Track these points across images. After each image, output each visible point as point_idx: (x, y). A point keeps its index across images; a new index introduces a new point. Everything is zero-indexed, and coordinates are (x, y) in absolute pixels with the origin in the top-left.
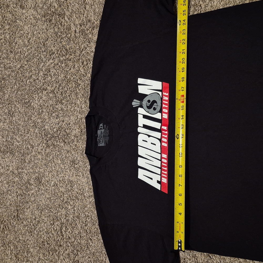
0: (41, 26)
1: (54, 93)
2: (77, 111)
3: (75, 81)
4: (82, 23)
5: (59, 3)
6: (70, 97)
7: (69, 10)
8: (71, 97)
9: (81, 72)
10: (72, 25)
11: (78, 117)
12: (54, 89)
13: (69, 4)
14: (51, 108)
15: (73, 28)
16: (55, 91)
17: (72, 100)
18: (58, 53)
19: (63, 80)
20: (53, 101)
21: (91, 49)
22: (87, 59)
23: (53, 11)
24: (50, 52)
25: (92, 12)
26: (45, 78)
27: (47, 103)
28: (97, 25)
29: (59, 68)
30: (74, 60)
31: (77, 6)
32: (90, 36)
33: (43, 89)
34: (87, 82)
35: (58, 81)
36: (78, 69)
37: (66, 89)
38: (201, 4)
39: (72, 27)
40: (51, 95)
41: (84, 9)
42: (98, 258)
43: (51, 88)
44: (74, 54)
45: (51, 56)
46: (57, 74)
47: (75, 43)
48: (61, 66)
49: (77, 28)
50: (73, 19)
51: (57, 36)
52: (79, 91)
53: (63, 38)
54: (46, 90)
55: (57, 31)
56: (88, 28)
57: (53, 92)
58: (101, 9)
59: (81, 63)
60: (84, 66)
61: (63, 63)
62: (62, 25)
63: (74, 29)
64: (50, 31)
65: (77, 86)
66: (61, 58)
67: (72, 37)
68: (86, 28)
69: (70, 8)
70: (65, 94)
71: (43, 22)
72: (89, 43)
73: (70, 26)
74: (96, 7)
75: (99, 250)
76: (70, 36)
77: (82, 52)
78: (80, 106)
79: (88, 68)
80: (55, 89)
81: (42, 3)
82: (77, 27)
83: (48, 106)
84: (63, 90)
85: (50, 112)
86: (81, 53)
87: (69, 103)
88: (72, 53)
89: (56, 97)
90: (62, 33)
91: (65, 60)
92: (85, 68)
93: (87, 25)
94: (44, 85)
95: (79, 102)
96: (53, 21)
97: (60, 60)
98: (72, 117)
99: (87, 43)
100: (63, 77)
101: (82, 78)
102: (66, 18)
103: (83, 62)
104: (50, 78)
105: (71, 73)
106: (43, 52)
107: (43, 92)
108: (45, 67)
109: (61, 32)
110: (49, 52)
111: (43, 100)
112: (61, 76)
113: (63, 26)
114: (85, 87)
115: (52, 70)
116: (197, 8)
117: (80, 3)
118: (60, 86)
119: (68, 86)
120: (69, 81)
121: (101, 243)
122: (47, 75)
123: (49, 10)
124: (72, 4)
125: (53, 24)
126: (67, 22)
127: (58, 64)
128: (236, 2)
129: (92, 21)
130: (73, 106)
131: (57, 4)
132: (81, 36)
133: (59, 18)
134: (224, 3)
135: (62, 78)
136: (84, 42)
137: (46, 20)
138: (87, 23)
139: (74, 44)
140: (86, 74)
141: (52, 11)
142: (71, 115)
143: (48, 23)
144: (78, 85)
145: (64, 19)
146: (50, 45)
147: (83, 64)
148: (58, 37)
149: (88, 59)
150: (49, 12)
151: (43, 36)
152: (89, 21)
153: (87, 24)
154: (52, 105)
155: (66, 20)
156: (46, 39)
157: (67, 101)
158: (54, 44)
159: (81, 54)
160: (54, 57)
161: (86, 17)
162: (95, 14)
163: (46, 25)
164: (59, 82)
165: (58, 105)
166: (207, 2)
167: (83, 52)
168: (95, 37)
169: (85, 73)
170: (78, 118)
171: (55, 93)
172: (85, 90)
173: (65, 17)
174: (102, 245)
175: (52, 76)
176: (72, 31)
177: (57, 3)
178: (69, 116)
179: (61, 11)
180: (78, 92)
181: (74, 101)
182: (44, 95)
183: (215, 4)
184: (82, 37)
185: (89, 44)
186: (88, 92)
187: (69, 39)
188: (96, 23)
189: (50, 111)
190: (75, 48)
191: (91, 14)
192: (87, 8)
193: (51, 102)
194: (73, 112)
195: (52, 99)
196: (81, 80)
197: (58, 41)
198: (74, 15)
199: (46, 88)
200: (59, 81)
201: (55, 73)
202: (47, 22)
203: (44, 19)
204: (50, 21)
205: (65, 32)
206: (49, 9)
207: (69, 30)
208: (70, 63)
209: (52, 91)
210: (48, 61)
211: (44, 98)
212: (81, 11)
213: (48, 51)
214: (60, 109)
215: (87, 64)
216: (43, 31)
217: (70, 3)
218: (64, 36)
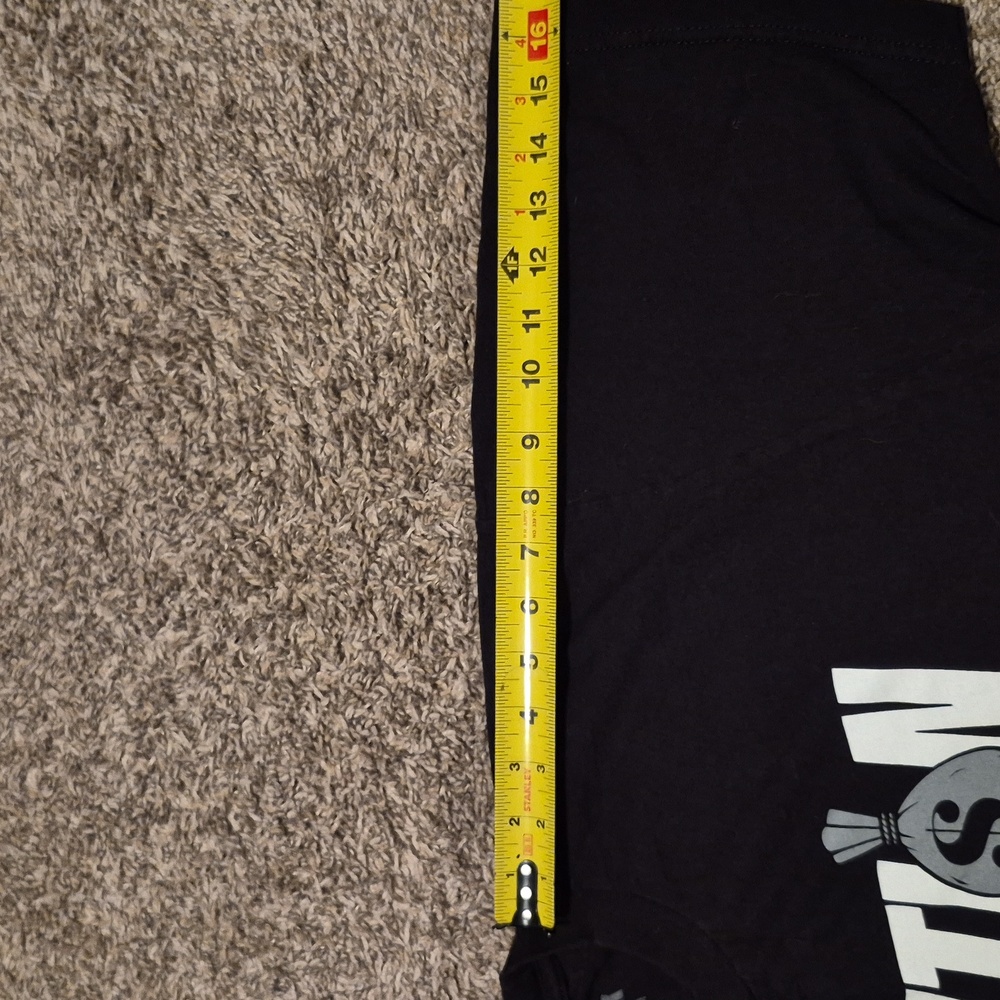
0: (61, 430)
1: (230, 827)
2: (414, 925)
3: (365, 739)
4: (342, 379)
5: (154, 279)
6: (347, 839)
7: (234, 307)
8: (352, 842)
9: (395, 675)
10: (274, 394)
11: (432, 961)
12: (221, 805)
13: (227, 276)
14: (227, 929)
15: (286, 417)
16: (231, 817)
17: (362, 857)
18: (208, 581)
19: (274, 740)
20: (230, 877)
21: (438, 527)
22: (424, 589)
23: (125, 331)
24: (151, 578)
25: (399, 301)
26: (150, 741)
27: (189, 901)
28: (450, 373)
29: (233, 671)
30: (332, 611)
31: (282, 280)
32: (414, 445)
33: (147, 814)
34: (450, 734)
35: (241, 754)
36: (372, 661)
37: (306, 795)
39: (276, 409)
40: (209, 844)
41: (337, 287)
43: (202, 798)
44: (327, 570)
45: (159, 603)
46: (229, 710)
47: (318, 501)
48: (245, 655)
49: (315, 411)
50: (273, 364)
51: (183, 478)
52: (406, 796)
53: (230, 485)
54: (164, 820)
55: (176, 449)
56: (391, 402)
57: (215, 822)
58: (459, 270)
59: (383, 622)
60: (409, 640)
61: (254, 638)
62: (201, 407)
63: (297, 422)
64: (127, 452)
65: (382, 767)
66: (240, 611)
67: (285, 468)
68: (372, 403)
69: (240, 294)
70: (308, 825)
71: (64, 408)
72: (417, 488)
73: (261, 408)
74: (421, 260)
76: (273, 465)
77: (377, 548)
78: (428, 892)
79: (441, 648)
80: (228, 807)
81: (37, 293)
82: (310, 401)
83: (200, 919)
84: (290, 803)
85: (223, 953)
86: (372, 561)
87: (348, 879)
88: (310, 566)
89: (244, 852)
90: (216, 454)
91: (269, 617)
92: (420, 646)
93: (376, 385)
94: (149, 791)
95: (412, 866)
96: (138, 391)
97: (228, 622)
98: (383, 973)
99: (405, 493)
100: (271, 725)
101: (410, 710)
102: (223, 361)
103: (399, 614)
104: (181, 738)
105: (324, 693)
106: (100, 587)
107: (152, 832)
108: (134, 677)
109: (208, 451)
110: (147, 581)
111: (161, 884)
112: (256, 720)
113: (211, 411)
114: (445, 767)
115: (191, 692)
117: (305, 255)
118: (259, 781)
119: (321, 772)
120: (319, 746)
122: (159, 723)
123: (94, 330)
124: (250, 272)
125: (138, 407)
126: (236, 383)
127: (224, 645)
129: (412, 356)
130: (379, 896)
131: (146, 287)
132: (352, 456)
133: (170, 366)
135: (267, 732)
136: (379, 489)
137: (90, 391)
138: (374, 369)
139: (311, 514)
140: (435, 686)
141: (119, 334)
142: (374, 958)
143: (103, 409)
144: (388, 762)
145: (213, 369)
146: (143, 534)
147: (400, 627)
148: (190, 486)
149: (430, 589)
150: (100, 342)
151: (87, 492)
152: (390, 359)
153: (376, 378)
154: (230, 905)
155: (223, 375)
156: (111, 505)
157: (330, 871)
158: (174, 527)
159: (374, 566)
160: (187, 609)
161: (359, 332)
162: (417, 308)
163: (93, 424)
164: (249, 758)
165: (271, 901)
167: (387, 552)
168: (449, 447)
169: (424, 679)
170: (427, 971)
171: (236, 826)
172: (449, 784)
173: (217, 354)
175: (196, 721)
176: (281, 435)
177: (144, 278)
178: (361, 962)
179: (181, 325)
180: (399, 801)
181: (378, 865)
182: (158, 852)
184: (359, 463)
185: (417, 494)
186: (472, 800)
187: (270, 483)
189: (224, 945)
190: (323, 532)
191: (391, 311)
192: (355, 280)
193: (214, 890)
194: (387, 933)
195: (221, 869)
196: (406, 723)
197: (192, 506)
198: (277, 333)
199: (167, 805)
200: (250, 748)
201: (213, 706)
202: (96, 403)
203: (70, 386)
204: (117, 393)
205: (237, 449)
206: (90, 321)
207: (258, 433)
208: (307, 633)
209: (211, 822)
210: (144, 637)
211: (164, 868)
212: (318, 307)
213: (139, 576)
214: (286, 925)
215: (430, 621)
216: (79, 459)
217: (235, 270)
218: (231, 473)
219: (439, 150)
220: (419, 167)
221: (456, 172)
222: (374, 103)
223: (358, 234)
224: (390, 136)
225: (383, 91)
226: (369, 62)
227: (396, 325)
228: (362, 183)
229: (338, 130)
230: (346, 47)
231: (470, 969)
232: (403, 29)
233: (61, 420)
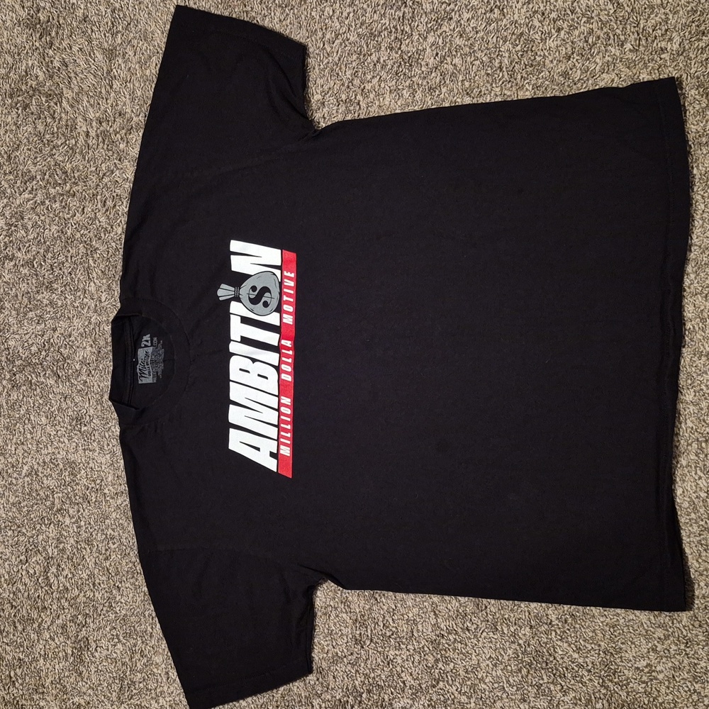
0: (3, 116)
1: (34, 266)
2: (89, 308)
3: (85, 242)
4: (103, 118)
5: (47, 70)
6: (73, 275)
7: (72, 86)
8: (74, 277)
9: (100, 222)
10: (80, 119)
11: (92, 320)
12: (32, 258)
13: (72, 75)
14: (26, 300)
15: (82, 127)
16: (35, 262)
17: (76, 282)
18: (44, 179)
19: (55, 238)
20: (30, 283)
21: (124, 175)
22: (115, 195)
23: (33, 86)
24: (24, 174)
25: (128, 96)
26: (12, 232)
27: (14, 289)
28: (138, 124)
29: (45, 211)
30: (83, 196)
31: (90, 80)
32: (122, 146)
33: (5, 257)
34: (113, 244)
35: (42, 241)
36: (93, 216)
37: (62, 258)
38: (359, 101)
39: (79, 124)
40: (25, 271)
41: (108, 87)
42: (134, 627)
43: (26, 255)
44: (84, 182)
45: (25, 184)
46: (41, 225)
47: (87, 158)
48: (51, 206)
49: (92, 127)
50: (81, 108)
51: (42, 141)
52: (95, 264)
53: (58, 147)
54: (11, 260)
55: (42, 131)
56: (118, 130)
57: (29, 263)
58: (148, 91)
59: (99, 203)
60: (107, 210)
61: (55, 201)
62: (54, 118)
63: (85, 130)
64: (25, 128)
65: (89, 252)
66: (52, 191)
67: (78, 145)
68: (112, 129)
69: (76, 82)
70: (60, 269)
72: (120, 160)
73: (74, 122)
74: (137, 85)
75: (138, 610)
76: (74, 143)
77: (102, 178)
78: (96, 297)
79: (116, 215)
80: (34, 259)
82: (91, 124)
83: (17, 296)
84: (56, 260)
85: (22, 309)
86: (100, 182)
87: (71, 289)
88: (79, 180)
89: (37, 275)
90: (56, 135)
91: (62, 195)
92: (110, 213)
93: (114, 123)
94: (8, 249)
95: (92, 288)
96: (33, 108)
97: (48, 194)
98: (76, 321)
99: (115, 161)
100: (55, 232)
101: (102, 235)
102: (65, 104)
103: (105, 202)
104: (23, 232)
105: (75, 224)
106: (5, 174)
107: (6, 264)
108: (11, 208)
109: (53, 134)
110: (22, 175)
111: (5, 282)
112: (50, 230)
113: (57, 120)
114: (109, 255)
115: (30, 216)
116: (352, 108)
117: (100, 74)
118: (47, 251)
119: (69, 251)
120: (69, 241)
121: (143, 594)
122: (16, 226)
123: (22, 83)
124: (80, 75)
125: (32, 114)
126: (68, 112)
127: (44, 202)
128: (426, 103)
129: (127, 116)
130: (79, 297)
131: (44, 72)
132: (101, 145)
133: (47, 101)
134: (403, 102)
135: (53, 235)
136: (107, 158)
137: (16, 104)
138: (114, 118)
139: (83, 162)
140: (112, 228)
141: (31, 86)
142: (73, 317)
143: (20, 112)
144: (91, 251)
145: (61, 106)
146: (24, 159)
147: (104, 206)
148: (44, 145)
149: (117, 195)
150: (24, 88)
151: (8, 140)
152: (120, 115)
153: (114, 121)
154: (28, 293)
155: (64, 109)
156: (16, 146)
157: (65, 286)
158: (36, 158)
159: (100, 184)
160: (34, 188)
161: (112, 104)
162: (133, 100)
163: (15, 116)
164: (45, 242)
165: (43, 293)
166: (372, 98)
167: (106, 180)
168: (133, 149)
169: (109, 224)
170: (90, 323)
171: (36, 266)
172: (110, 261)
173: (63, 101)
174: (144, 598)
175: (29, 227)
176: (79, 133)
177: (44, 69)
178: (69, 317)
179: (53, 88)
180: (93, 265)
181: (81, 286)
182: (7, 271)
183: (387, 103)
184: (103, 148)
185: (119, 162)
186: (116, 267)
187: (72, 149)
188: (135, 119)
189: (23, 306)
190: (86, 169)
191: (124, 99)
192: (114, 86)
193: (24, 287)
194: (79, 309)
195: (28, 280)
196: (99, 239)
197: (43, 152)
198: (85, 99)
199: (13, 255)
200: (46, 239)
201: (36, 223)
202: (18, 109)
203: (10, 101)
204: (26, 107)
205: (63, 135)
207: (71, 131)
208: (73, 203)
209: (27, 262)
210: (18, 195)
211: (7, 277)
212: (101, 92)
213: (20, 173)
214: (45, 302)
215: (115, 206)
216: (8, 128)
217: (75, 73)
218: (59, 143)
219: (150, 50)
220: (143, 54)
221: (154, 58)
222: (133, 29)
223: (119, 71)
224: (136, 41)
225: (137, 26)
226: (134, 15)
227: (125, 104)
228: (123, 54)
229: (119, 35)
230: (128, 8)
231: (104, 324)
232: (147, 7)
233: (4, 112)
